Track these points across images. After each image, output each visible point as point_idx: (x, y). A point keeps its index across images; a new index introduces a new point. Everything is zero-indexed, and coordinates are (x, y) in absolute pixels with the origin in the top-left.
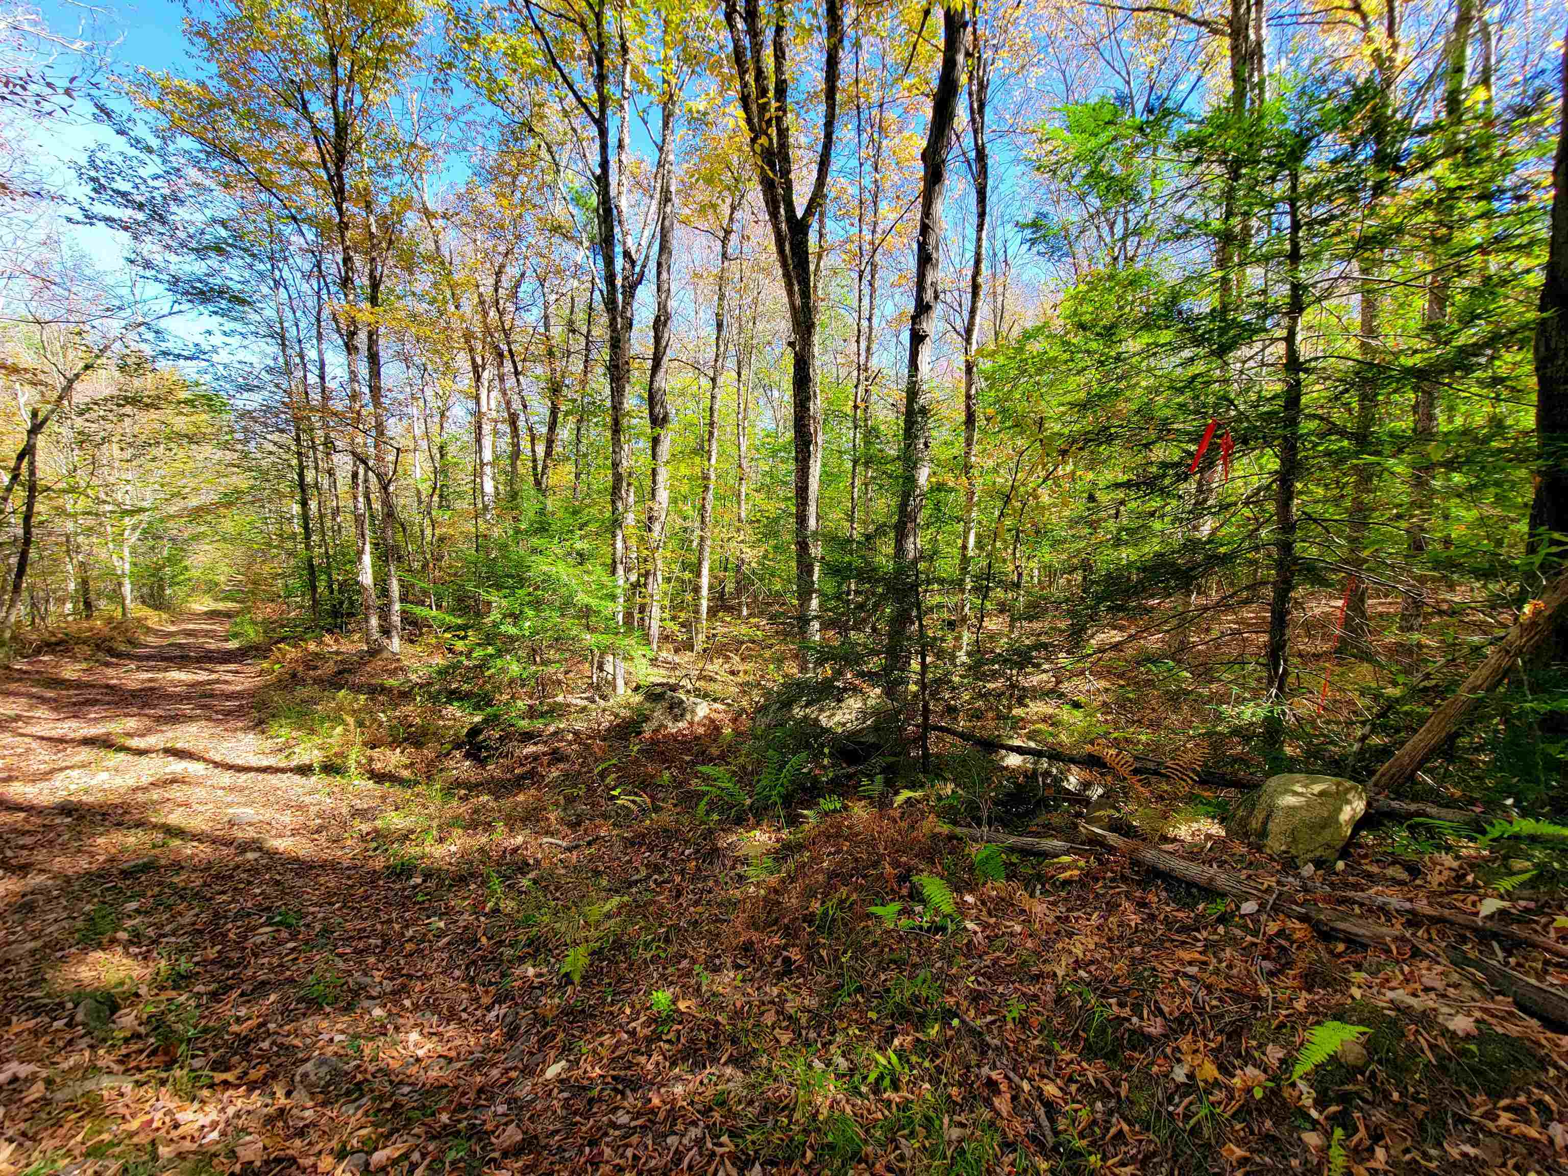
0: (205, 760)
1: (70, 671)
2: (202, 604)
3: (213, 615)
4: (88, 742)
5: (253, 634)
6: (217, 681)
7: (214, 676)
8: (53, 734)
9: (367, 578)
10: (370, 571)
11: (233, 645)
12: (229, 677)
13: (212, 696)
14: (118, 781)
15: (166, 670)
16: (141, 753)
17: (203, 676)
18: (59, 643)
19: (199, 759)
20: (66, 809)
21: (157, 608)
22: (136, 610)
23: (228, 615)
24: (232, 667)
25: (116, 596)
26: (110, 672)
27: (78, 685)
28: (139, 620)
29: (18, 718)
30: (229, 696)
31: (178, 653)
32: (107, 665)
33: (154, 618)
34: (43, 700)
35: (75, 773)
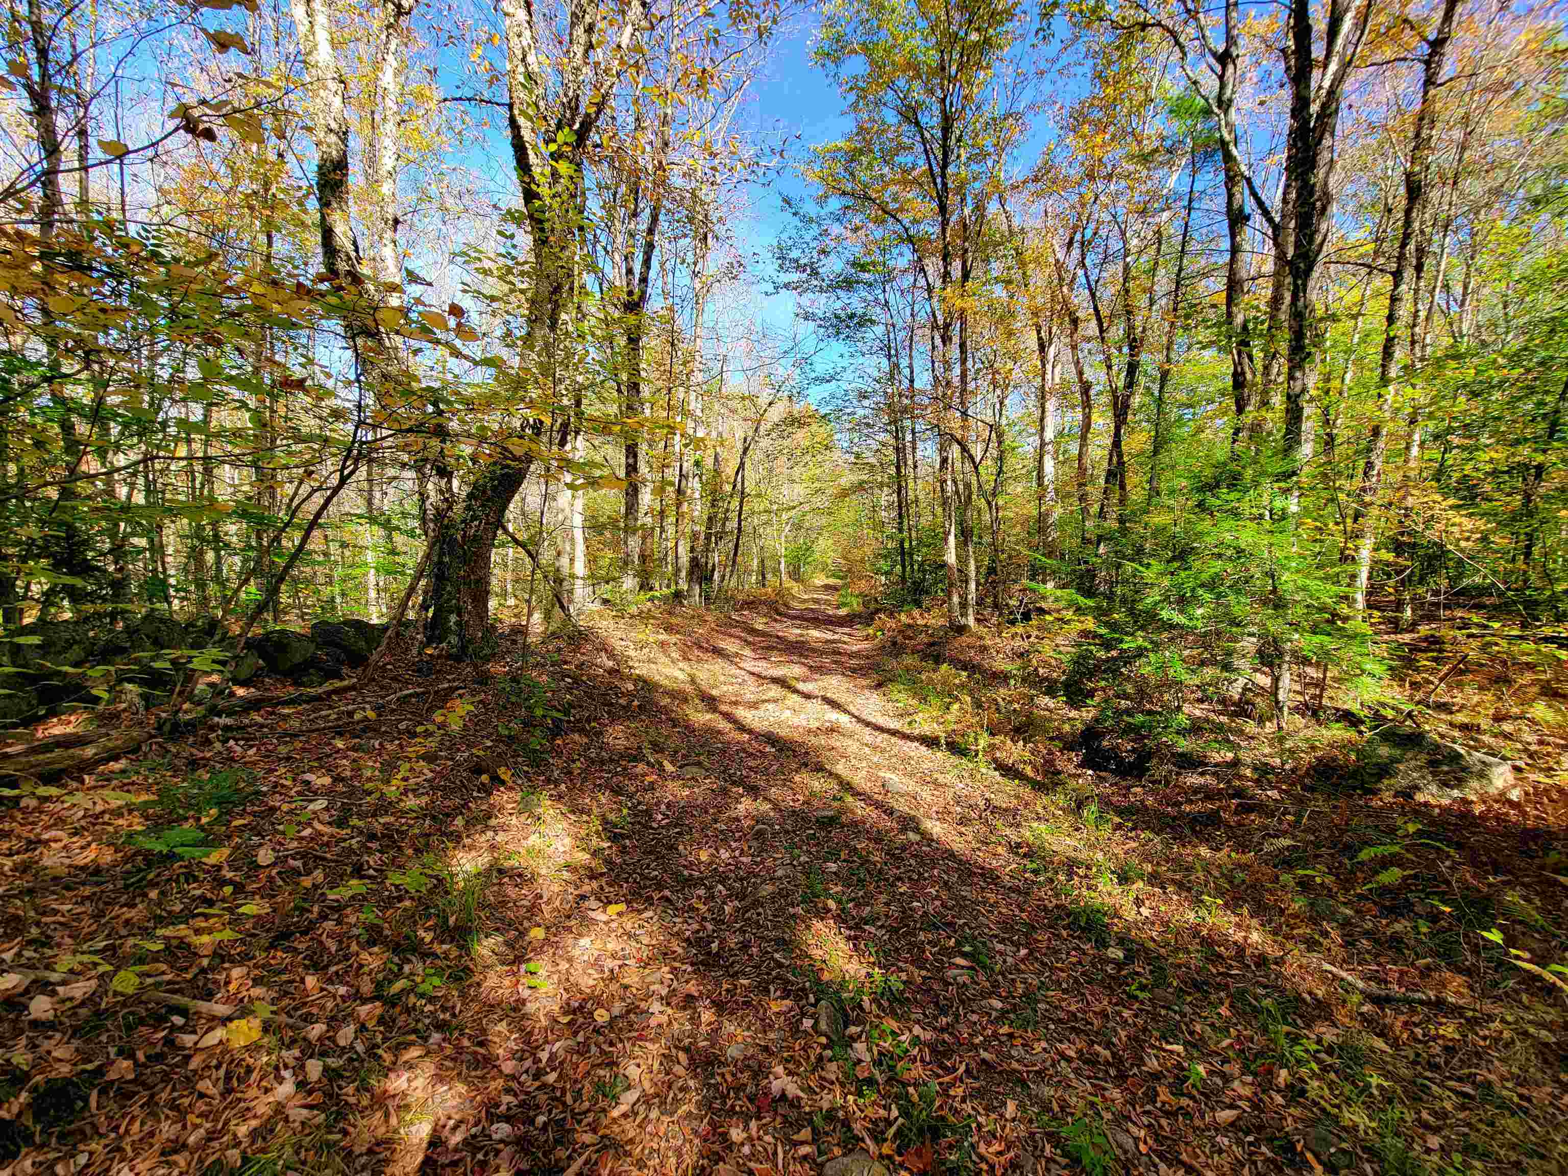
0: (849, 713)
1: (760, 624)
2: (820, 580)
3: (827, 587)
4: (775, 680)
5: (856, 605)
6: (839, 641)
7: (836, 637)
8: (756, 670)
9: (951, 558)
10: (953, 551)
11: (843, 612)
12: (846, 638)
13: (840, 654)
14: (796, 721)
15: (807, 628)
16: (807, 696)
17: (829, 636)
18: (752, 602)
19: (846, 711)
20: (771, 739)
21: (796, 580)
22: (788, 583)
23: (835, 588)
24: (846, 630)
25: (776, 571)
26: (778, 626)
27: (763, 634)
28: (788, 589)
29: (737, 655)
30: (852, 655)
31: (811, 615)
32: (776, 620)
33: (795, 588)
34: (748, 643)
35: (770, 706)
